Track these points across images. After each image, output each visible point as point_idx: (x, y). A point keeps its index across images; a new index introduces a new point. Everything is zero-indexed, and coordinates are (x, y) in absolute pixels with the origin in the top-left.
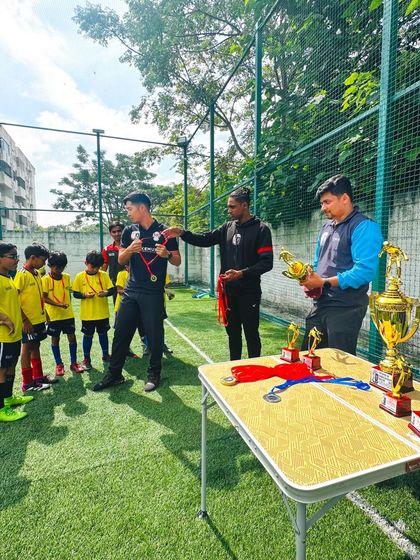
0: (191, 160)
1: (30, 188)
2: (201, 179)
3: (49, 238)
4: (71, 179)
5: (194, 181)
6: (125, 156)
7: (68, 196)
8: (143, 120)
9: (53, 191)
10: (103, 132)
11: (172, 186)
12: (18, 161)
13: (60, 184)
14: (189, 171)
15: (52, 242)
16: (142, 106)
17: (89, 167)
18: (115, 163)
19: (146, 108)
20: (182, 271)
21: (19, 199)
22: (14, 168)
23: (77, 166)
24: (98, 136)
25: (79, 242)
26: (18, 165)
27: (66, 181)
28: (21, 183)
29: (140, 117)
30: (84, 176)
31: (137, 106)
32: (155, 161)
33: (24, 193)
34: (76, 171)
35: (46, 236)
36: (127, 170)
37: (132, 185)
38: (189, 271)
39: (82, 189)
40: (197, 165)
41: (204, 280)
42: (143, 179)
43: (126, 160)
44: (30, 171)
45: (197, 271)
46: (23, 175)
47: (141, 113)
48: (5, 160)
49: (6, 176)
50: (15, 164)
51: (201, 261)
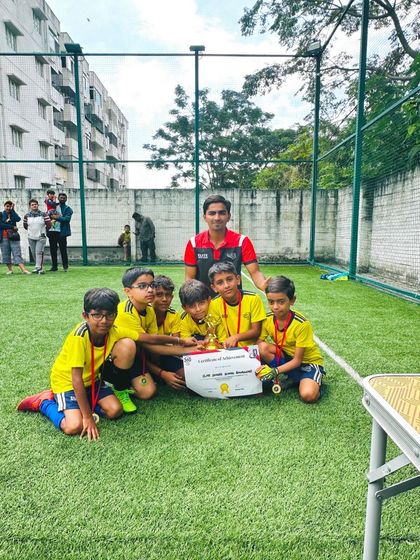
0: (326, 80)
1: (123, 146)
2: (340, 107)
3: (136, 197)
4: (167, 131)
5: (330, 110)
6: (233, 93)
7: (162, 152)
8: (258, 27)
9: (146, 146)
10: (202, 48)
11: (296, 129)
12: (110, 113)
13: (154, 137)
14: (322, 98)
15: (139, 202)
16: (256, 8)
17: (188, 112)
18: (220, 104)
19: (263, 10)
20: (306, 244)
21: (111, 160)
22: (106, 122)
23: (174, 112)
24: (197, 55)
25: (170, 203)
26: (110, 119)
27: (161, 133)
28: (113, 139)
29: (254, 24)
30: (182, 126)
31: (251, 7)
32: (274, 86)
33: (116, 153)
34: (173, 119)
35: (132, 195)
36: (235, 113)
37: (241, 132)
38: (316, 243)
39: (179, 143)
40: (335, 85)
41: (339, 257)
42: (256, 122)
43: (234, 97)
44: (123, 125)
45: (328, 243)
46: (115, 131)
47: (257, 17)
48: (97, 113)
49: (97, 132)
50: (107, 117)
51: (335, 229)
